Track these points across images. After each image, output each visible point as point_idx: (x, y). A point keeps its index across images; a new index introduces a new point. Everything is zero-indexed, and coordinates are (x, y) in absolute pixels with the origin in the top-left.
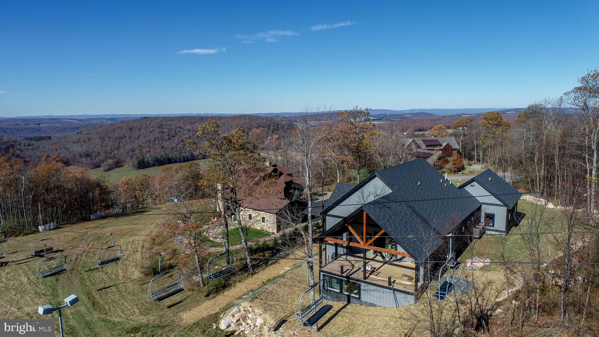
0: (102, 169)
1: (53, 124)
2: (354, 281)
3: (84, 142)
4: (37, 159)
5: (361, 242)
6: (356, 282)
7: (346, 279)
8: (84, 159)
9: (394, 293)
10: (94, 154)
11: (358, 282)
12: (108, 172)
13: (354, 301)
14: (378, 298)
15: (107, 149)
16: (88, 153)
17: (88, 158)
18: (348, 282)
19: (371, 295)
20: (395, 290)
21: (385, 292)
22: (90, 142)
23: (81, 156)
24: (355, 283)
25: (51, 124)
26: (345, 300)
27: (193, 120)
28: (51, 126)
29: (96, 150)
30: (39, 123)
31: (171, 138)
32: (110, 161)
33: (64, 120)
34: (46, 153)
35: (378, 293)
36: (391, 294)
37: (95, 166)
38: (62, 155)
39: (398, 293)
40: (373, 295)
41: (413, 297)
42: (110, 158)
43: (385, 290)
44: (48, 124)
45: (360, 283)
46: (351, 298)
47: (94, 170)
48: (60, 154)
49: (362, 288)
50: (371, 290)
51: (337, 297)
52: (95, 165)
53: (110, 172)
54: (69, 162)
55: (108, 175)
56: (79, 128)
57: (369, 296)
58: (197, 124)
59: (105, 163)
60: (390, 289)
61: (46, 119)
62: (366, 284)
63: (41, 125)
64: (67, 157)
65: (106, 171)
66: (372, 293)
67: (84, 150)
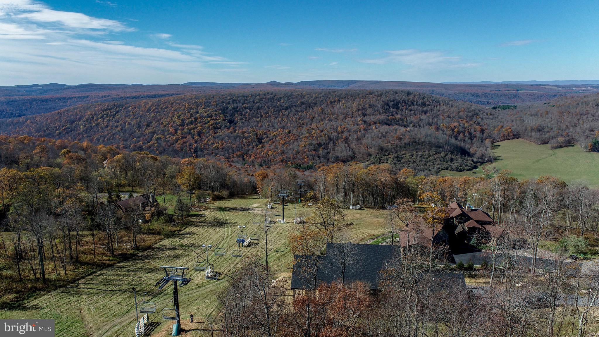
0: (549, 145)
1: (532, 90)
3: (541, 116)
4: (492, 128)
8: (533, 134)
10: (546, 130)
12: (555, 150)
15: (561, 125)
16: (539, 128)
17: (538, 133)
22: (547, 116)
23: (532, 130)
25: (530, 90)
28: (528, 93)
29: (549, 125)
30: (518, 89)
32: (560, 139)
33: (544, 87)
34: (502, 124)
37: (543, 142)
38: (515, 127)
42: (562, 135)
44: (528, 90)
47: (542, 145)
48: (513, 126)
52: (544, 140)
53: (557, 151)
54: (519, 135)
55: (554, 153)
56: (556, 96)
59: (554, 140)
61: (527, 85)
63: (520, 91)
64: (518, 129)
65: (552, 148)
67: (537, 124)
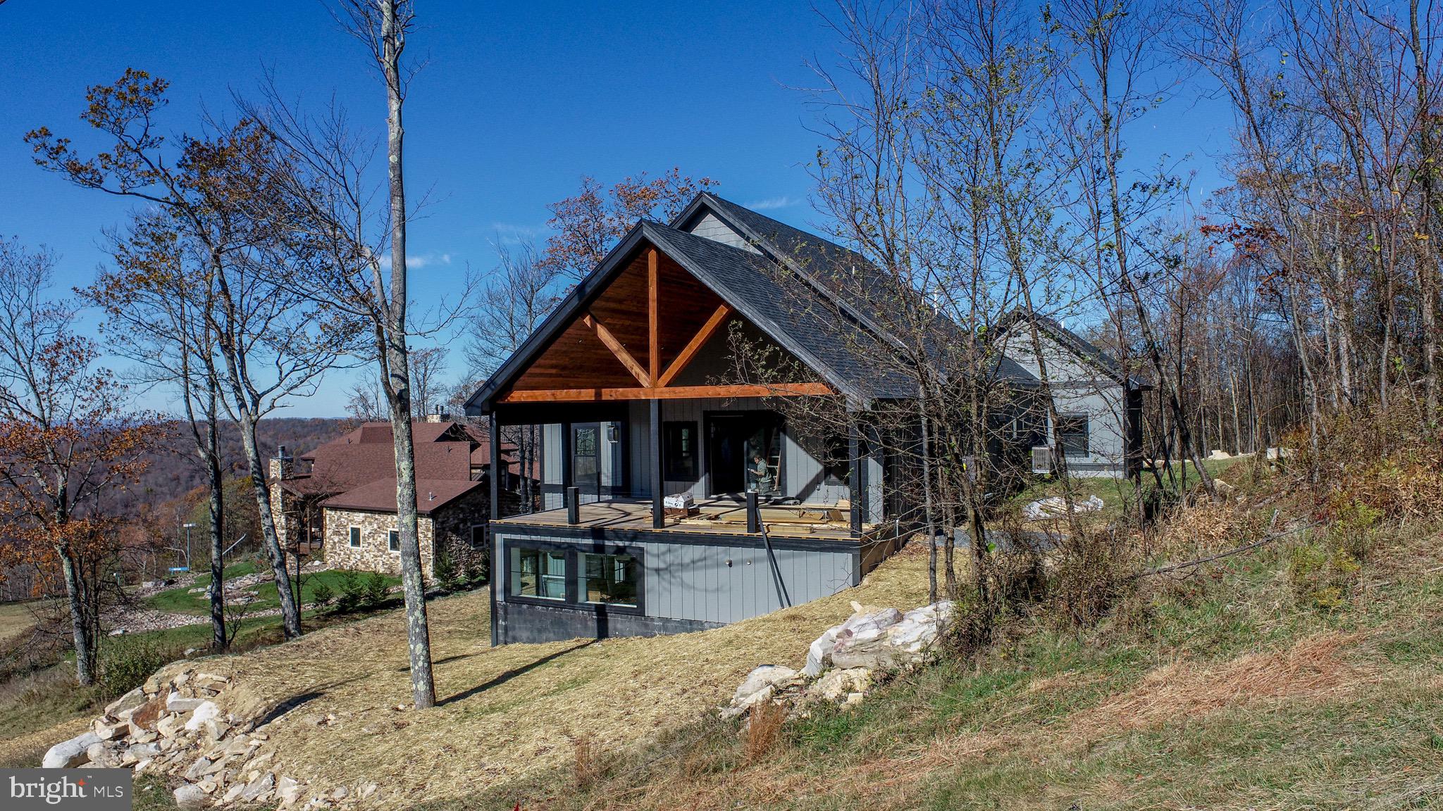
2: (621, 544)
5: (643, 378)
6: (627, 543)
7: (590, 541)
9: (773, 559)
11: (634, 544)
13: (619, 626)
14: (713, 591)
18: (599, 549)
19: (682, 584)
20: (774, 544)
21: (737, 563)
24: (625, 547)
26: (586, 627)
27: (299, 429)
31: (238, 471)
35: (712, 572)
36: (758, 565)
39: (788, 557)
40: (691, 584)
41: (845, 561)
43: (737, 553)
45: (641, 545)
46: (611, 617)
49: (650, 562)
50: (683, 566)
51: (559, 623)
57: (676, 590)
58: (309, 438)
60: (757, 543)
62: (663, 547)
66: (687, 576)
